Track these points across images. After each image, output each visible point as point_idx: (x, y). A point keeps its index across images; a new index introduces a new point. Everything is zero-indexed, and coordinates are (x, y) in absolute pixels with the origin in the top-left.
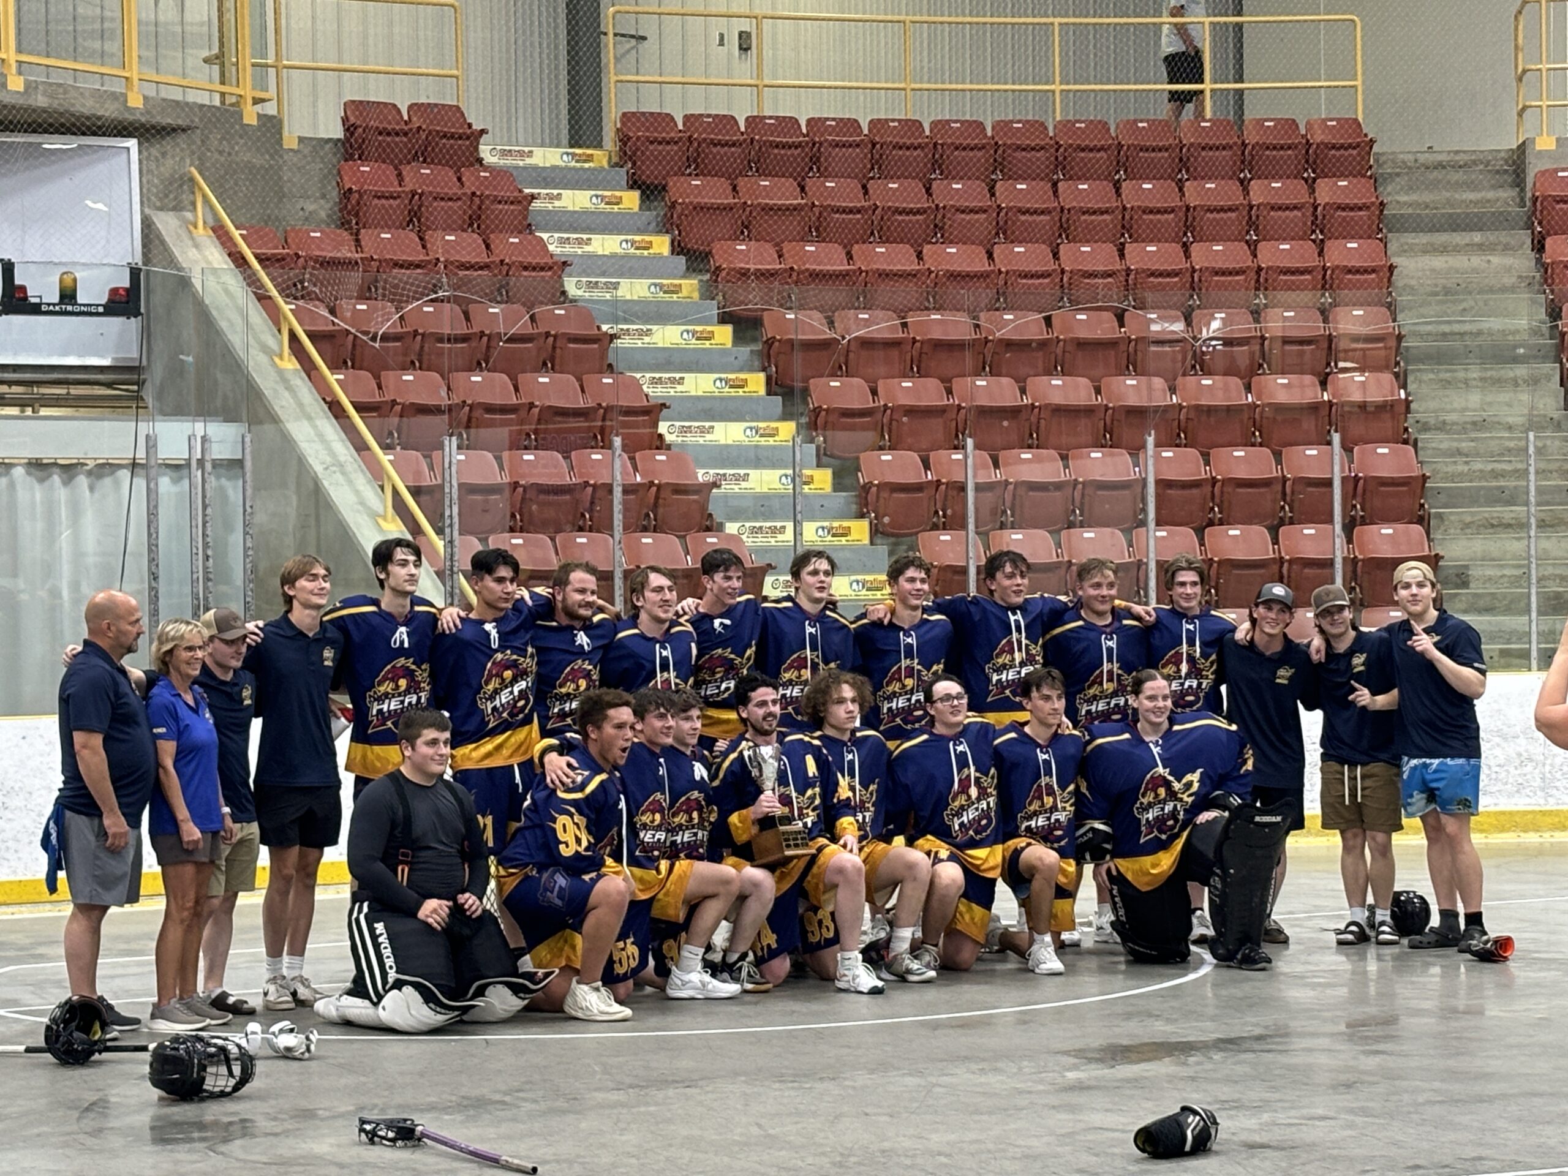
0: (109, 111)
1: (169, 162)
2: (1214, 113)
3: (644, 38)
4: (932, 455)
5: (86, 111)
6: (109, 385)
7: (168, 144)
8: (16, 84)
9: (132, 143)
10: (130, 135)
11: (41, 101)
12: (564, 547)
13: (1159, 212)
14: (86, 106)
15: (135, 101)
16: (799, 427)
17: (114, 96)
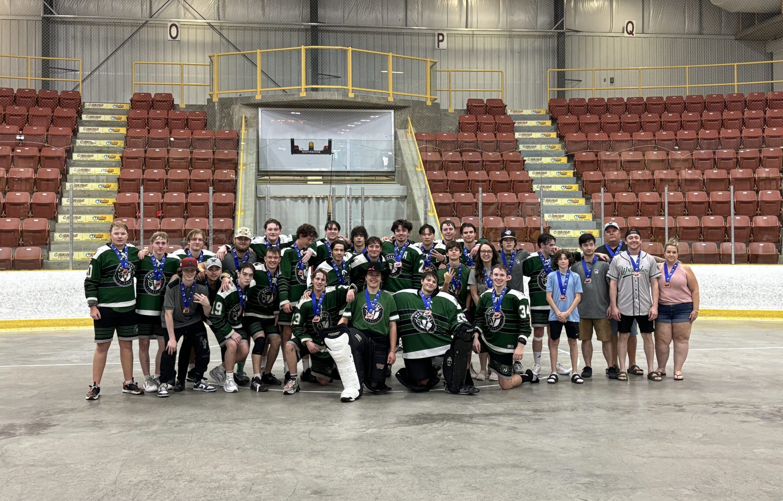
0: (382, 102)
1: (403, 116)
2: (738, 92)
3: (581, 81)
4: (616, 194)
5: (374, 102)
6: (386, 176)
7: (403, 111)
8: (351, 95)
9: (392, 111)
10: (392, 109)
11: (359, 100)
12: (485, 221)
13: (713, 121)
14: (375, 101)
15: (391, 99)
16: (579, 186)
17: (384, 98)
